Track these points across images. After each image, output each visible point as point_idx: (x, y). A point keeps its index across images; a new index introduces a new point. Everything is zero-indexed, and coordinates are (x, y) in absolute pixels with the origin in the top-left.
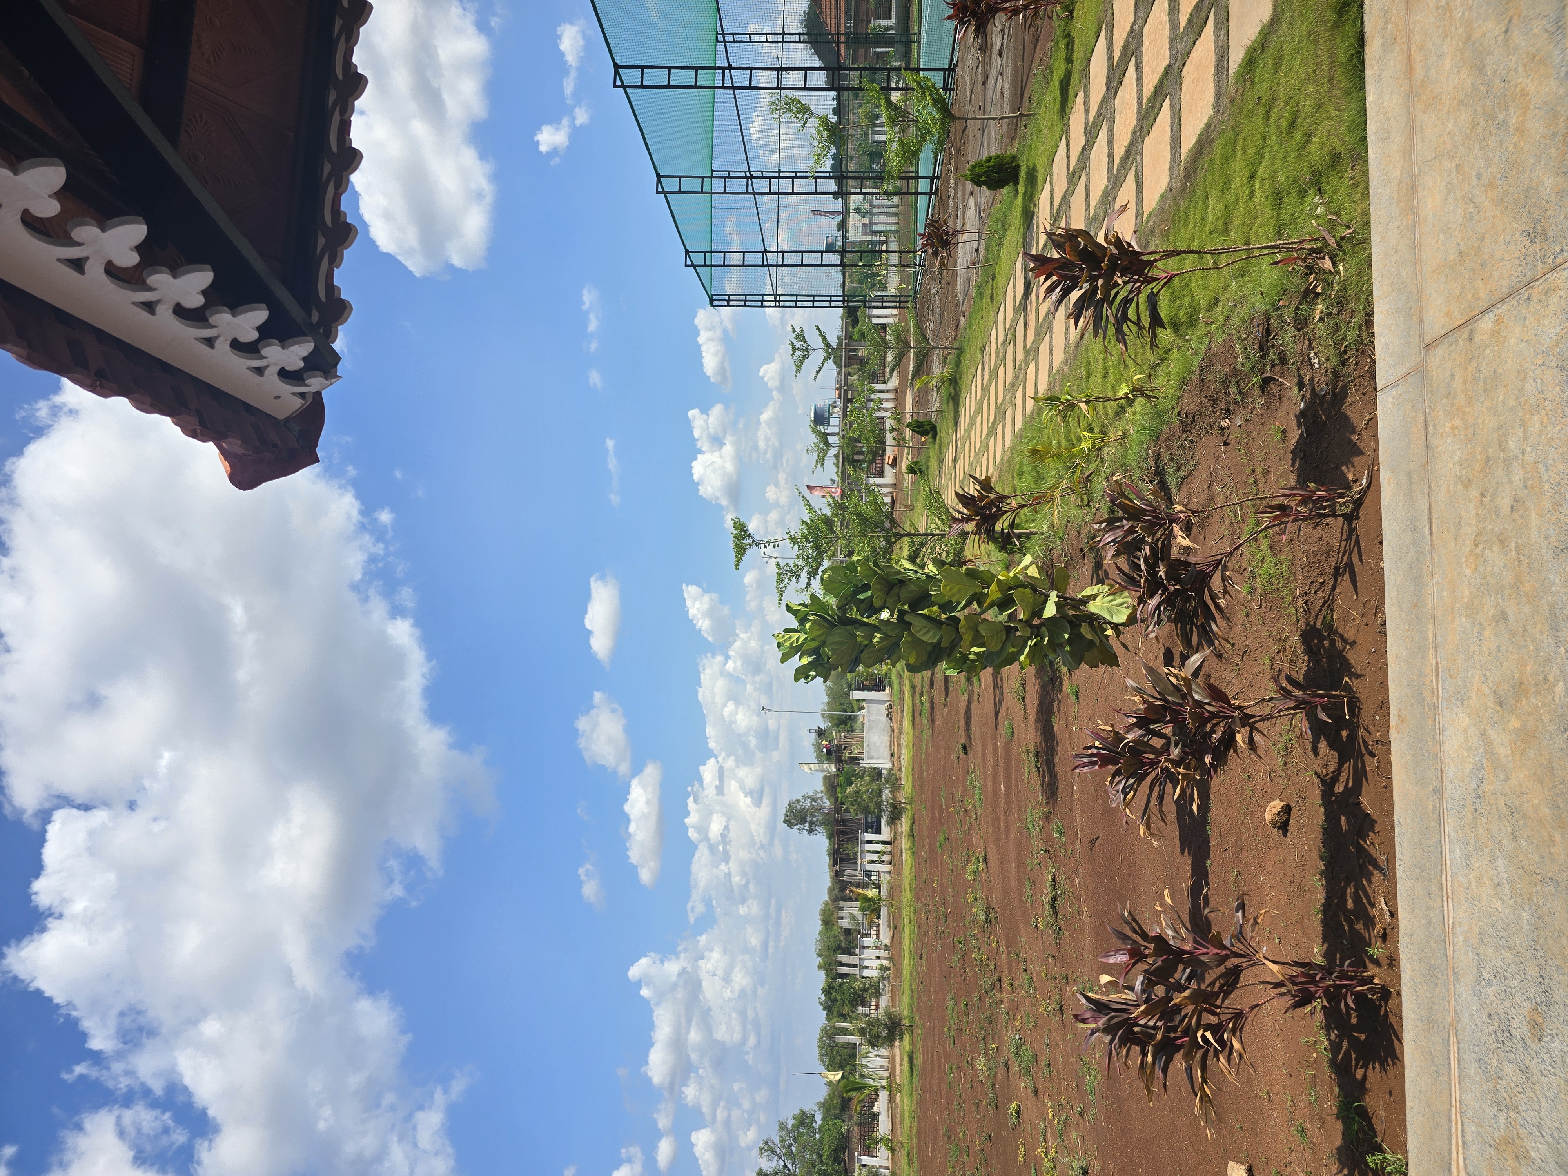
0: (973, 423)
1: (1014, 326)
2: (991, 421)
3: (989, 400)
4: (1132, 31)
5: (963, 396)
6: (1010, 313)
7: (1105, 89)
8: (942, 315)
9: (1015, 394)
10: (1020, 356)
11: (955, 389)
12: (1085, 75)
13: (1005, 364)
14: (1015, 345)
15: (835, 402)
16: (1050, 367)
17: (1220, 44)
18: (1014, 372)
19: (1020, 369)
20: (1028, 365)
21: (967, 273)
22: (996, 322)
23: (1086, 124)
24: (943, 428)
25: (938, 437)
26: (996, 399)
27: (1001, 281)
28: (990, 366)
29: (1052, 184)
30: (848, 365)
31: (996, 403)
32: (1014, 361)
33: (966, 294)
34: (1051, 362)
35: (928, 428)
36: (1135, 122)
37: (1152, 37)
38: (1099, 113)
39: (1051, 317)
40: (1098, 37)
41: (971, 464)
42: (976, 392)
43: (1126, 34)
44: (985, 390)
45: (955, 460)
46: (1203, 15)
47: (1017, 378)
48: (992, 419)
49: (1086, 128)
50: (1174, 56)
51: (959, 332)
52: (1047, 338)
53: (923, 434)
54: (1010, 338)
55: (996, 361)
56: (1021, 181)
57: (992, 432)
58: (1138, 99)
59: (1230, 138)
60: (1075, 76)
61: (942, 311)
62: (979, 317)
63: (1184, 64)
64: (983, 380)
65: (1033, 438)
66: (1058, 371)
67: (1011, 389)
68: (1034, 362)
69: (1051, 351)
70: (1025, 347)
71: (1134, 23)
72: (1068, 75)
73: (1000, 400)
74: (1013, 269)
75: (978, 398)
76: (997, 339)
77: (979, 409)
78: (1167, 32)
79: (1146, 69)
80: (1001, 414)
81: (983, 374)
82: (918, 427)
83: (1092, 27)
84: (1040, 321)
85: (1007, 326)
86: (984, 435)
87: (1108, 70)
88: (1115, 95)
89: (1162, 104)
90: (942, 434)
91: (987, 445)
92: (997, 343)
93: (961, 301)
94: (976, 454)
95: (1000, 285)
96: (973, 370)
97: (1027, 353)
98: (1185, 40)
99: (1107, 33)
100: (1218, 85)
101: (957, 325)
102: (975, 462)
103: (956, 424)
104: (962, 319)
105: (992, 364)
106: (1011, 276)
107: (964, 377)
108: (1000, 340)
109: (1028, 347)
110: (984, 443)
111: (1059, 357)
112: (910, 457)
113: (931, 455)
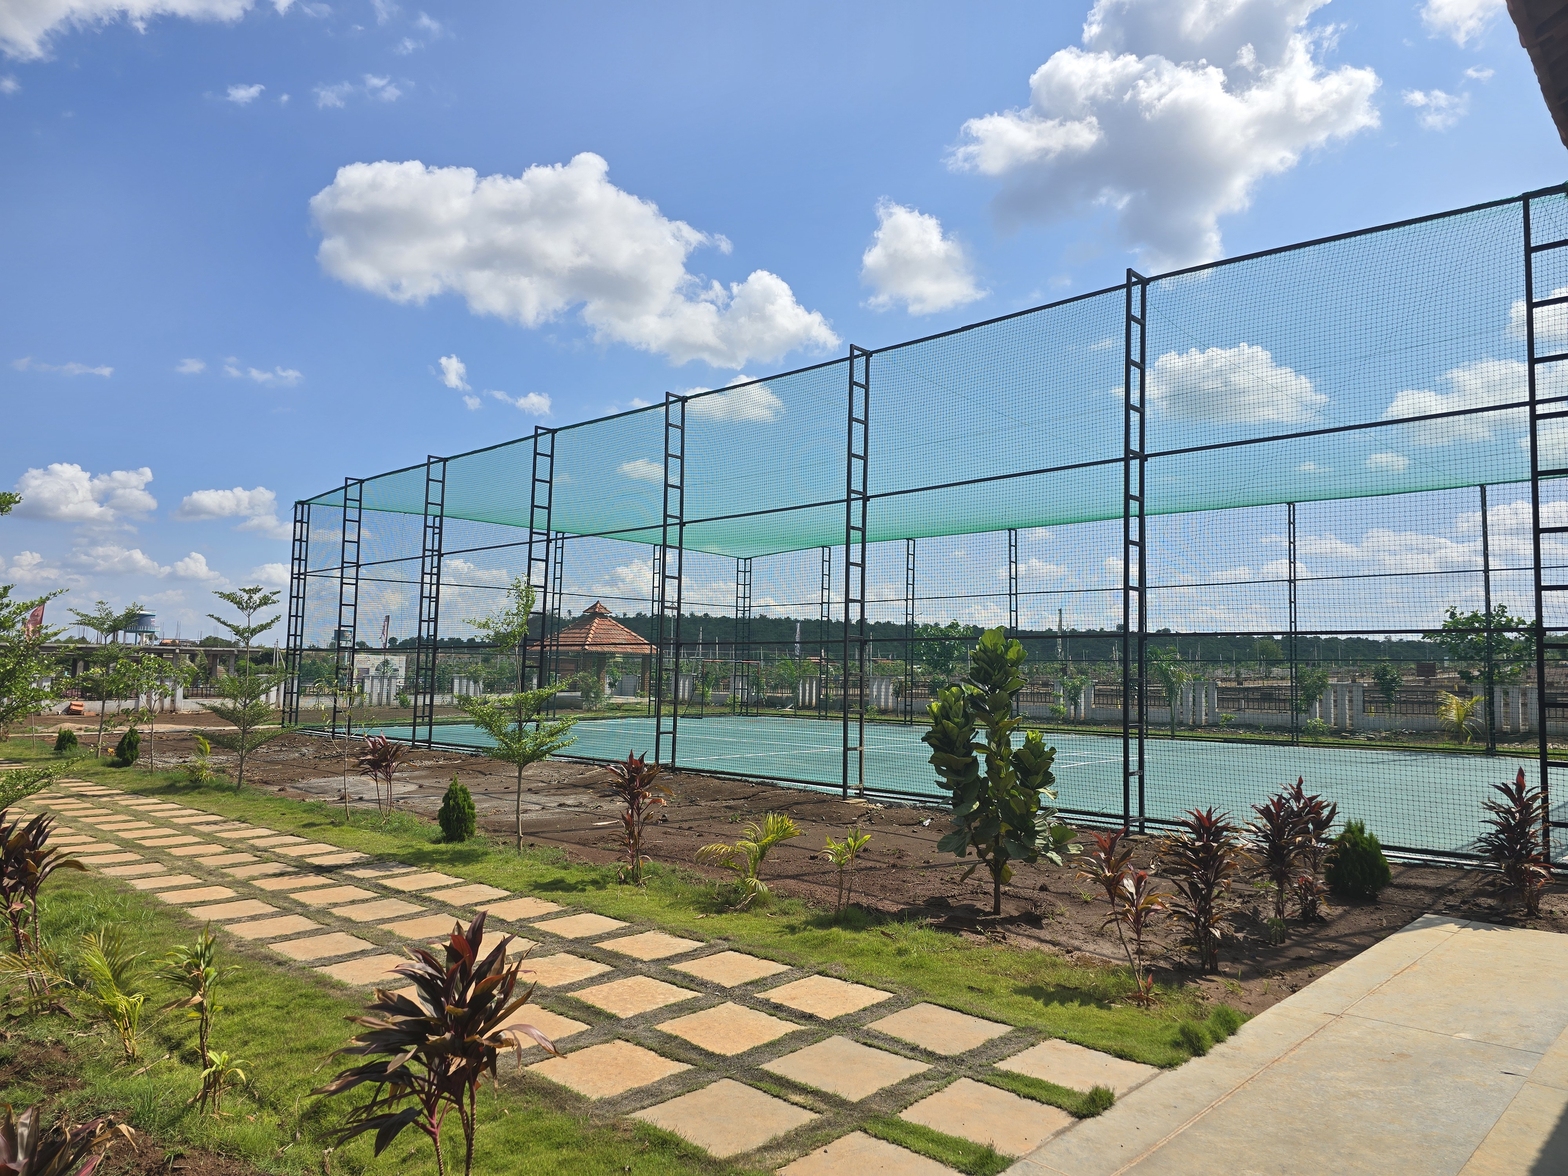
0: (138, 816)
1: (278, 859)
2: (143, 842)
3: (174, 835)
4: (635, 960)
5: (176, 798)
6: (294, 852)
7: (571, 937)
8: (276, 763)
9: (187, 872)
10: (240, 873)
11: (185, 787)
12: (577, 909)
13: (226, 853)
14: (254, 863)
15: (156, 639)
16: (230, 921)
17: (663, 1088)
18: (217, 868)
19: (224, 875)
20: (229, 886)
21: (332, 790)
22: (281, 834)
23: (528, 920)
24: (128, 775)
25: (113, 769)
26: (176, 846)
27: (333, 833)
28: (220, 831)
29: (456, 885)
30: (207, 654)
31: (170, 847)
32: (233, 866)
33: (307, 791)
34: (238, 920)
35: (128, 756)
36: (549, 986)
37: (637, 989)
38: (544, 934)
39: (299, 910)
40: (615, 918)
41: (75, 819)
42: (183, 816)
43: (628, 953)
44: (187, 829)
45: (81, 796)
46: (683, 1055)
47: (210, 873)
48: (147, 843)
49: (524, 920)
50: (630, 1023)
51: (258, 786)
52: (270, 909)
53: (120, 750)
54: (262, 855)
55: (228, 839)
56: (450, 846)
57: (128, 846)
58: (573, 984)
59: (572, 1136)
60: (574, 897)
61: (281, 762)
62: (285, 811)
63: (627, 1041)
64: (201, 823)
65: (122, 911)
66: (227, 934)
67: (192, 866)
68: (234, 894)
69: (253, 918)
70: (255, 878)
71: (642, 961)
72: (569, 888)
73: (176, 852)
74: (350, 849)
75: (175, 820)
76: (258, 837)
77: (160, 823)
78: (650, 1008)
79: (605, 987)
80: (155, 855)
81: (208, 823)
82: (130, 743)
83: (621, 908)
84: (292, 896)
85: (277, 850)
86: (122, 834)
87: (589, 938)
88: (568, 952)
89: (578, 1020)
90: (118, 774)
91: (107, 841)
92: (253, 838)
93: (297, 785)
94: (91, 826)
95: (328, 834)
96: (214, 810)
97: (245, 883)
98: (649, 1034)
99: (623, 929)
100: (624, 1097)
101: (266, 783)
102: (79, 825)
103: (136, 793)
104: (276, 788)
105: (225, 835)
106: (342, 847)
107: (202, 798)
108: (258, 843)
109: (255, 883)
110: (109, 836)
111: (247, 932)
112: (82, 733)
113: (87, 762)
